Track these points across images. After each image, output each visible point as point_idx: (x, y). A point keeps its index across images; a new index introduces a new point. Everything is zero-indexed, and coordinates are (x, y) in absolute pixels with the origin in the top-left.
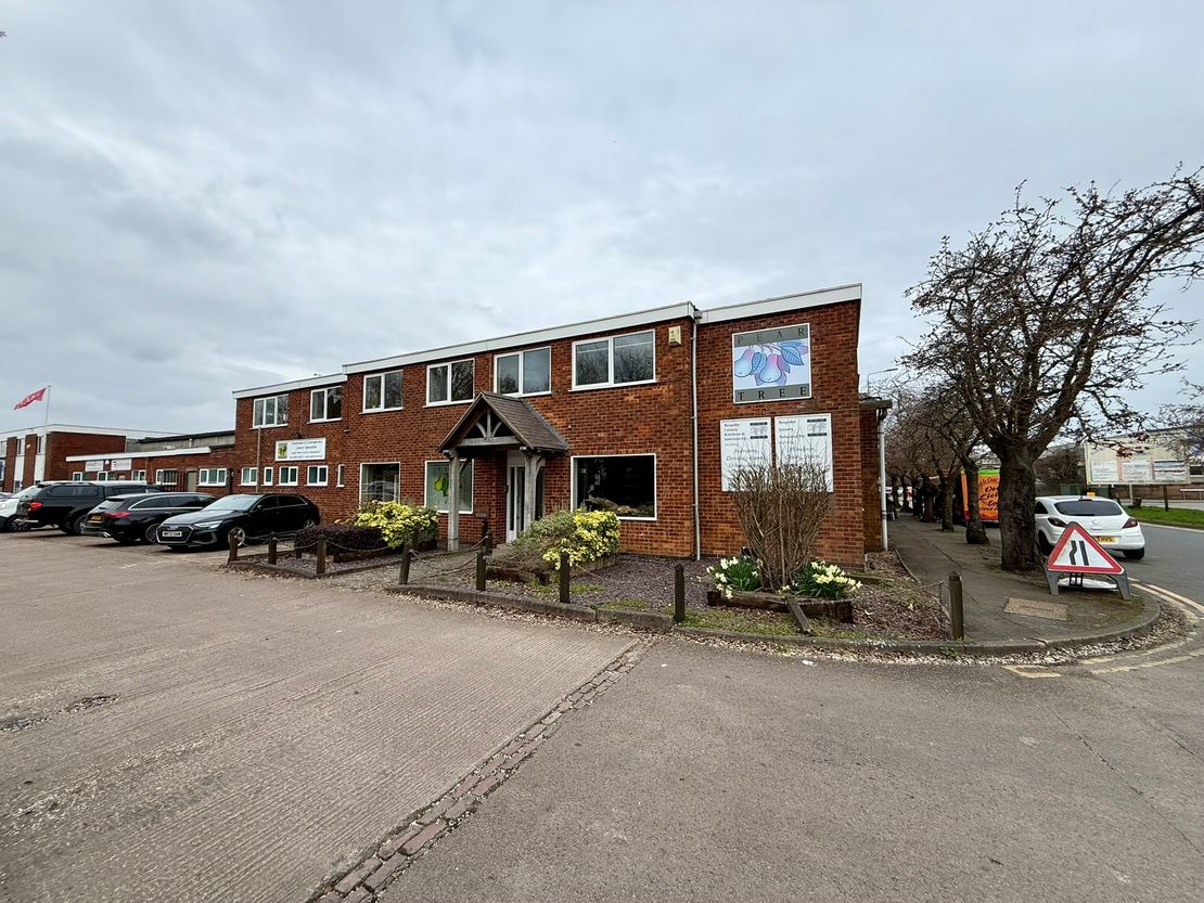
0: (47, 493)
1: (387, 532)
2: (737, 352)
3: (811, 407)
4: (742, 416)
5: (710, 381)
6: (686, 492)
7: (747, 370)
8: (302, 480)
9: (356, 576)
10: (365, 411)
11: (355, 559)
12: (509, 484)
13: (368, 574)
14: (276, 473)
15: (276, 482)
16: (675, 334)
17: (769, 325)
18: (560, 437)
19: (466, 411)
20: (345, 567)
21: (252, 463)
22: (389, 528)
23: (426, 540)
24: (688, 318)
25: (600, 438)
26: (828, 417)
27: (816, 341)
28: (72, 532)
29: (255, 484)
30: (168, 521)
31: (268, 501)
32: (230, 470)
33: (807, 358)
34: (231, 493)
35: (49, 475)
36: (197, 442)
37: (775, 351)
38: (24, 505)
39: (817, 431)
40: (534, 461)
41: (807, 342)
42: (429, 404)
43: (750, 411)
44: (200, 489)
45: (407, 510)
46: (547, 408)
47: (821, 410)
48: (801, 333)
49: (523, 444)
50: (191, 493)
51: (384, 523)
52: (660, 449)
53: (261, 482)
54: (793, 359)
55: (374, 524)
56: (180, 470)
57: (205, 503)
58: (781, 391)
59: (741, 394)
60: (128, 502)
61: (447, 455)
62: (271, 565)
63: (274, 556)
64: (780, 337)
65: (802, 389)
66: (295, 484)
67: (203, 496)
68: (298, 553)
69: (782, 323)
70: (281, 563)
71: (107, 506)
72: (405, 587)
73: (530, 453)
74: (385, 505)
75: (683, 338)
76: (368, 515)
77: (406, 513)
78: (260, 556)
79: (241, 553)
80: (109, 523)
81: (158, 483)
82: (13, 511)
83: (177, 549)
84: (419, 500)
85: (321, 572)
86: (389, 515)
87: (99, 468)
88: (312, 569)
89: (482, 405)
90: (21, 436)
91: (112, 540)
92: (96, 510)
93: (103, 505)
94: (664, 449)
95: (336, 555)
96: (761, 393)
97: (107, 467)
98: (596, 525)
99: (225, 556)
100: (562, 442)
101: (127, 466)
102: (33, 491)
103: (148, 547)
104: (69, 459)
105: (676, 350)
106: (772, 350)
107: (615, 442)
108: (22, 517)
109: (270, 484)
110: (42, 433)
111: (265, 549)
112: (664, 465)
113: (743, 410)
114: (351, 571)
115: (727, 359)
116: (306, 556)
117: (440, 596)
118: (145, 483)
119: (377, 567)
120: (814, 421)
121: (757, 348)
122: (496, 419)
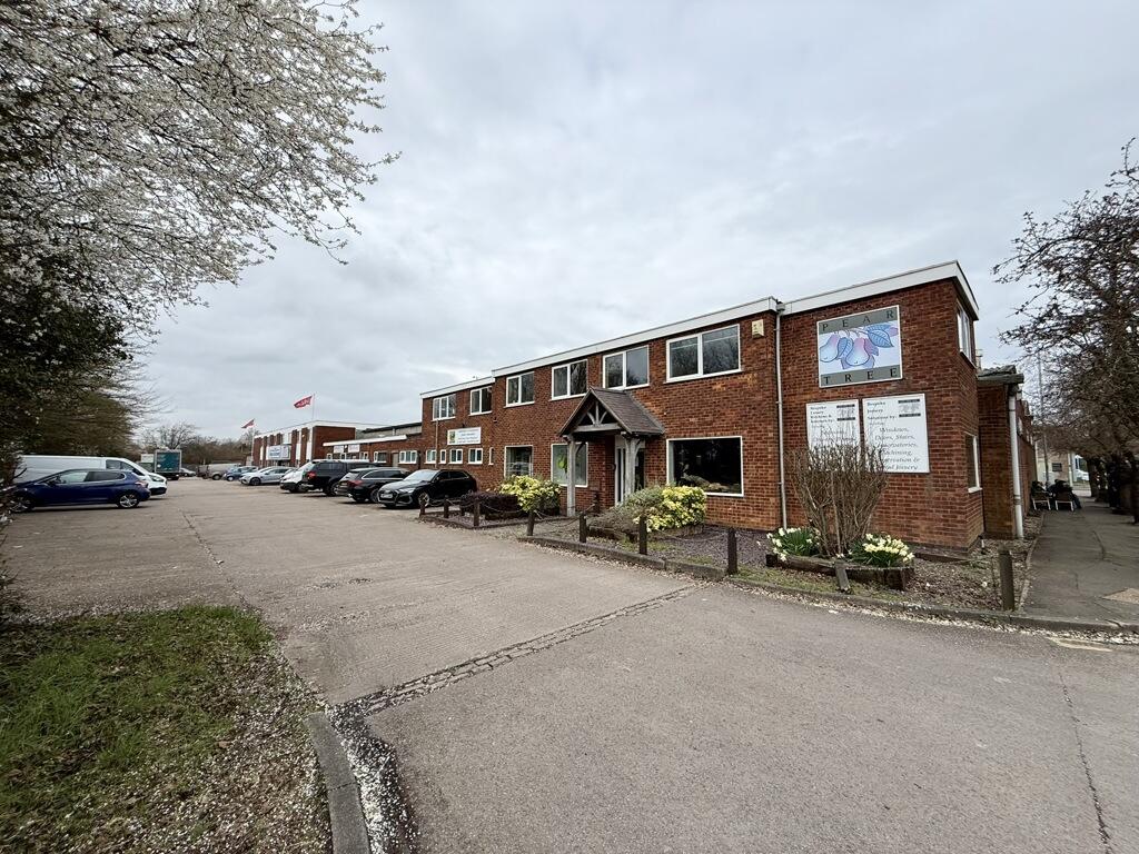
0: (318, 468)
1: (522, 499)
2: (822, 339)
3: (903, 388)
4: (828, 399)
5: (795, 368)
6: (771, 471)
7: (831, 356)
8: (466, 460)
9: (499, 530)
10: (508, 405)
11: (500, 518)
12: (616, 463)
13: (507, 529)
14: (448, 454)
15: (448, 461)
16: (758, 327)
17: (856, 310)
18: (657, 423)
19: (581, 402)
20: (493, 523)
21: (432, 447)
22: (524, 497)
23: (550, 507)
24: (771, 311)
25: (691, 424)
26: (922, 397)
27: (906, 322)
28: (330, 494)
29: (434, 462)
30: (384, 487)
31: (443, 475)
32: (419, 452)
33: (897, 340)
34: (419, 469)
35: (315, 456)
36: (398, 431)
37: (862, 335)
38: (306, 475)
39: (910, 412)
40: (633, 443)
41: (896, 324)
42: (554, 398)
43: (836, 394)
44: (400, 466)
45: (537, 483)
46: (646, 398)
47: (915, 391)
48: (891, 316)
49: (624, 430)
50: (395, 468)
51: (519, 492)
52: (745, 432)
53: (438, 461)
54: (882, 342)
55: (512, 493)
56: (387, 451)
57: (404, 476)
58: (869, 374)
59: (827, 378)
60: (361, 474)
61: (566, 439)
62: (445, 519)
63: (447, 513)
64: (867, 321)
65: (892, 370)
66: (460, 462)
67: (403, 471)
68: (463, 512)
69: (869, 308)
70: (451, 519)
71: (350, 476)
72: (530, 538)
73: (630, 437)
74: (521, 479)
75: (765, 331)
76: (508, 485)
77: (536, 485)
78: (439, 513)
79: (427, 511)
80: (351, 488)
81: (375, 462)
82: (300, 479)
83: (390, 507)
84: (546, 475)
85: (476, 525)
86: (523, 486)
87: (341, 451)
88: (471, 523)
89: (591, 398)
90: (299, 429)
91: (352, 500)
92: (344, 479)
93: (348, 475)
94: (749, 432)
95: (487, 515)
96: (848, 377)
97: (346, 450)
98: (680, 497)
99: (417, 512)
100: (659, 427)
101: (356, 449)
102: (309, 466)
103: (373, 505)
104: (325, 445)
105: (758, 342)
106: (858, 335)
107: (705, 426)
108: (305, 483)
109: (444, 462)
110: (310, 427)
111: (442, 509)
112: (750, 447)
113: (829, 393)
114: (497, 526)
115: (813, 346)
116: (467, 514)
117: (554, 545)
118: (367, 461)
119: (515, 524)
120: (906, 401)
121: (842, 334)
122: (602, 409)
